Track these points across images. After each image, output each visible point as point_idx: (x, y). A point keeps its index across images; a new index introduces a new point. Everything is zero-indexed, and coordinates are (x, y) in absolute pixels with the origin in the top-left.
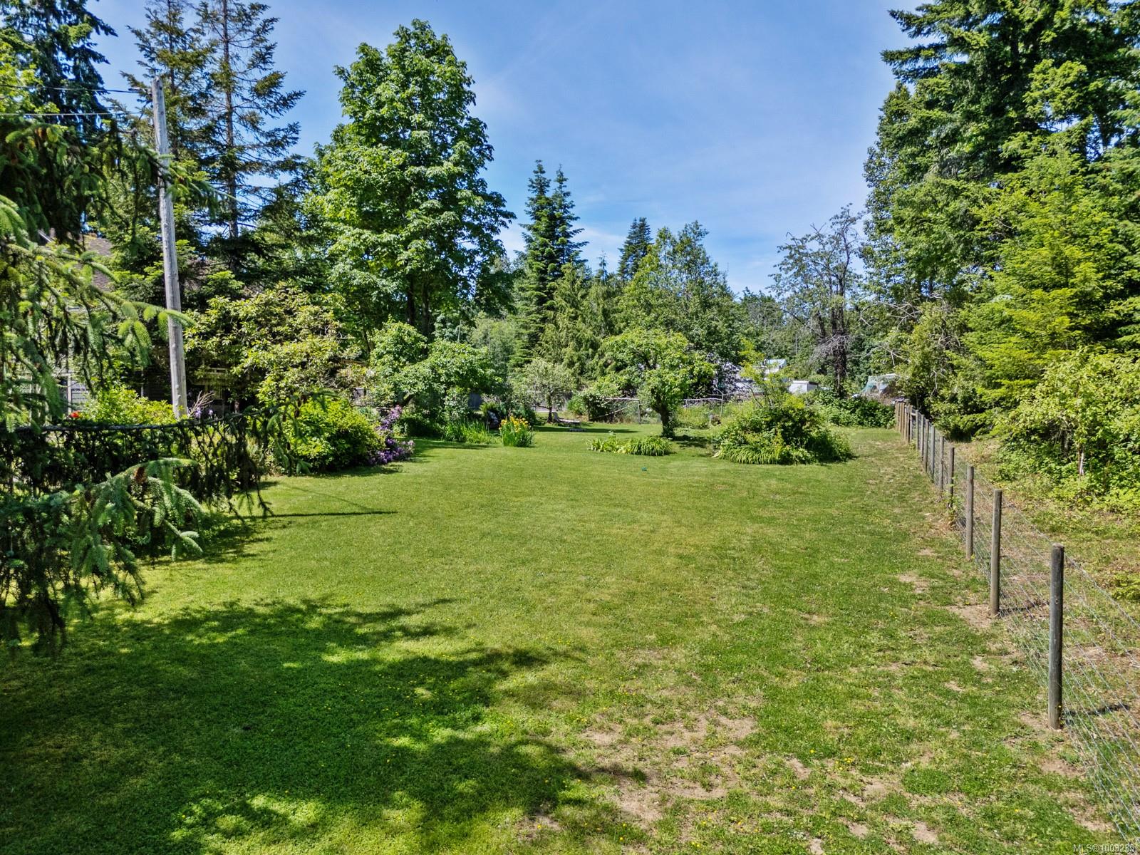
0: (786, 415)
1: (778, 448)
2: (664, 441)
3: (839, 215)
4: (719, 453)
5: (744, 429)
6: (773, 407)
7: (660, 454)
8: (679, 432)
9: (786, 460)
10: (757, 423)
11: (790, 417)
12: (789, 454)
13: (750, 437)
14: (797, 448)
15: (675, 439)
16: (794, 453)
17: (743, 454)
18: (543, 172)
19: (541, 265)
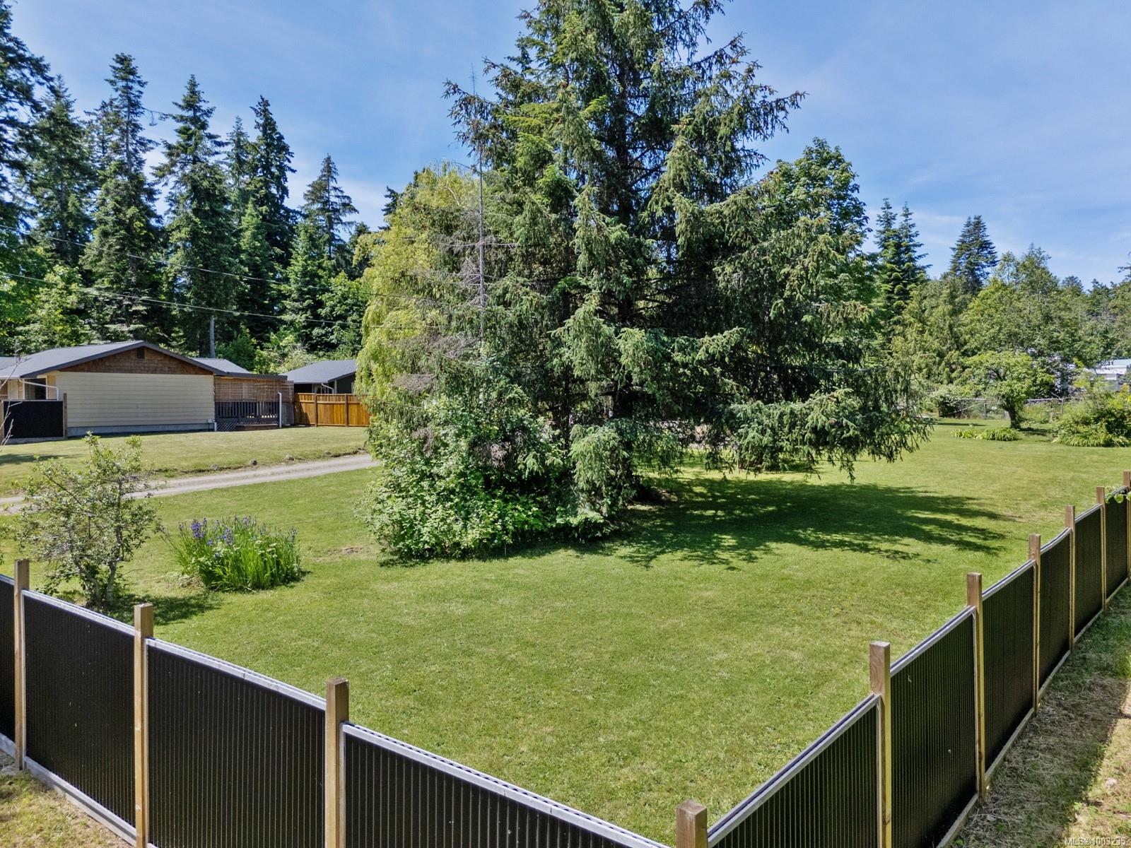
0: (1110, 413)
1: (1103, 436)
2: (1013, 431)
4: (1056, 440)
5: (1077, 423)
6: (1100, 407)
7: (1010, 440)
8: (1024, 425)
9: (1109, 444)
10: (1087, 419)
11: (1113, 415)
12: (1111, 440)
13: (1082, 429)
14: (1118, 436)
15: (1022, 430)
16: (1116, 440)
17: (1075, 440)
18: (889, 208)
19: (889, 287)
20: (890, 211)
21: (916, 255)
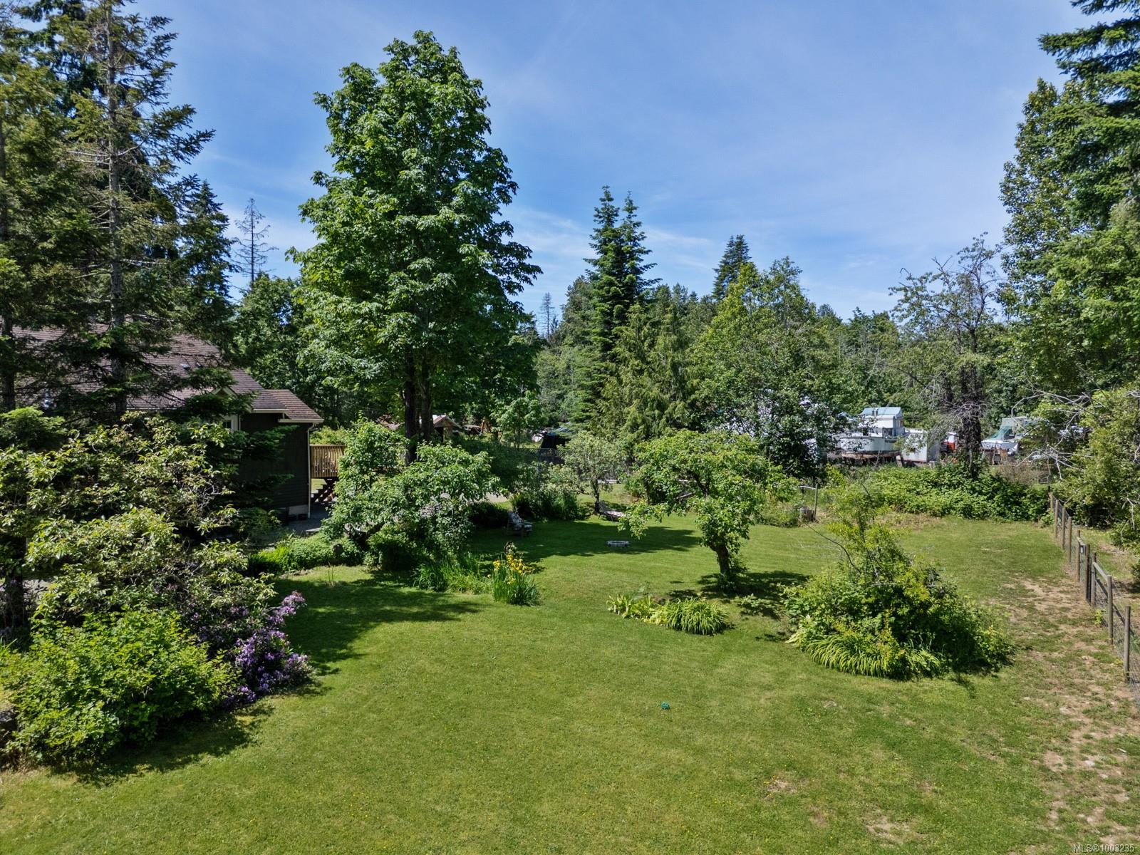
0: (899, 595)
1: (887, 650)
3: (971, 247)
9: (900, 672)
10: (853, 601)
12: (903, 660)
14: (918, 650)
16: (914, 660)
17: (831, 652)
18: (611, 200)
19: (606, 306)
20: (611, 203)
21: (642, 264)
